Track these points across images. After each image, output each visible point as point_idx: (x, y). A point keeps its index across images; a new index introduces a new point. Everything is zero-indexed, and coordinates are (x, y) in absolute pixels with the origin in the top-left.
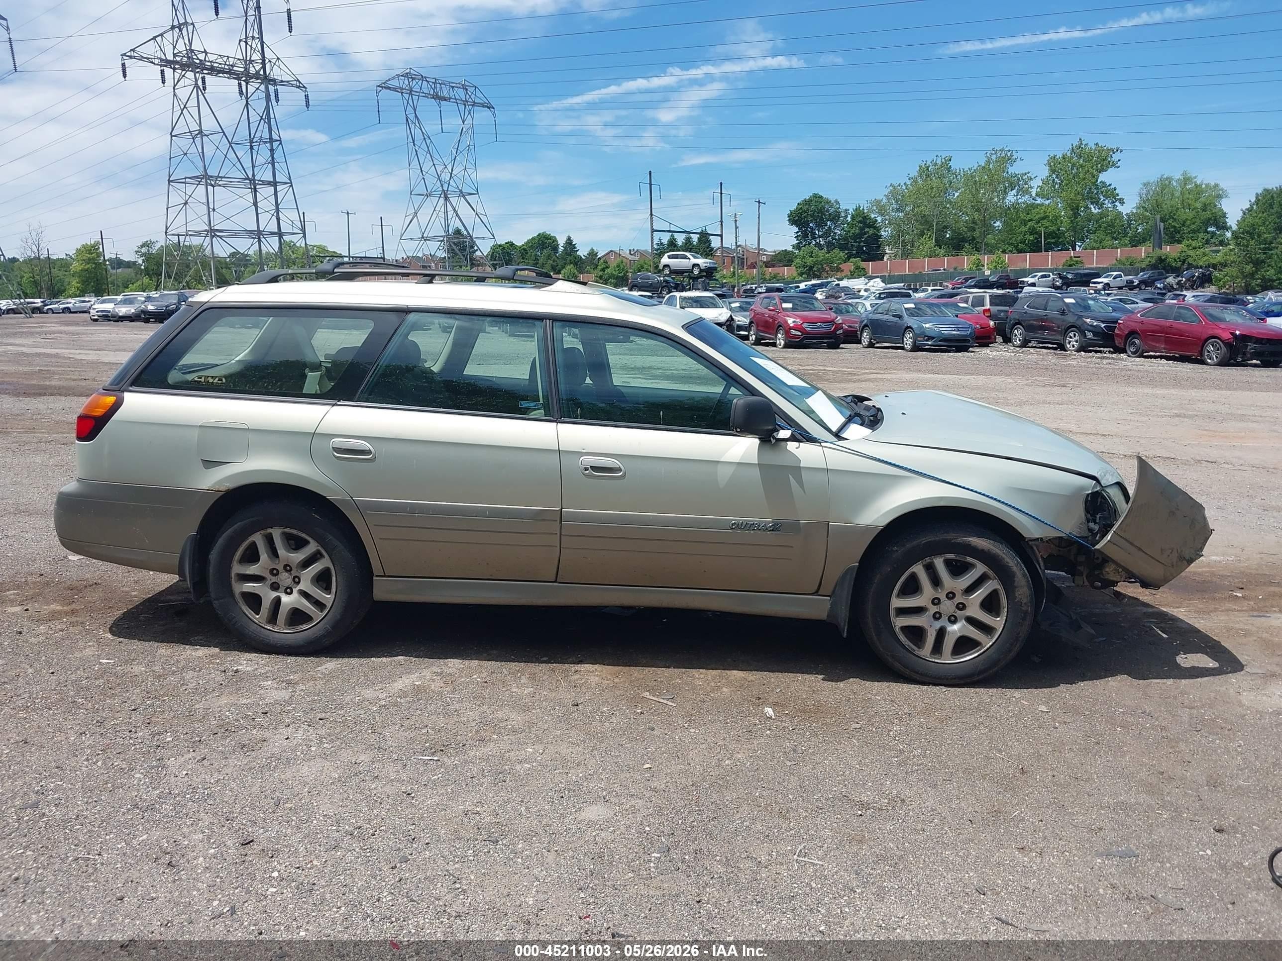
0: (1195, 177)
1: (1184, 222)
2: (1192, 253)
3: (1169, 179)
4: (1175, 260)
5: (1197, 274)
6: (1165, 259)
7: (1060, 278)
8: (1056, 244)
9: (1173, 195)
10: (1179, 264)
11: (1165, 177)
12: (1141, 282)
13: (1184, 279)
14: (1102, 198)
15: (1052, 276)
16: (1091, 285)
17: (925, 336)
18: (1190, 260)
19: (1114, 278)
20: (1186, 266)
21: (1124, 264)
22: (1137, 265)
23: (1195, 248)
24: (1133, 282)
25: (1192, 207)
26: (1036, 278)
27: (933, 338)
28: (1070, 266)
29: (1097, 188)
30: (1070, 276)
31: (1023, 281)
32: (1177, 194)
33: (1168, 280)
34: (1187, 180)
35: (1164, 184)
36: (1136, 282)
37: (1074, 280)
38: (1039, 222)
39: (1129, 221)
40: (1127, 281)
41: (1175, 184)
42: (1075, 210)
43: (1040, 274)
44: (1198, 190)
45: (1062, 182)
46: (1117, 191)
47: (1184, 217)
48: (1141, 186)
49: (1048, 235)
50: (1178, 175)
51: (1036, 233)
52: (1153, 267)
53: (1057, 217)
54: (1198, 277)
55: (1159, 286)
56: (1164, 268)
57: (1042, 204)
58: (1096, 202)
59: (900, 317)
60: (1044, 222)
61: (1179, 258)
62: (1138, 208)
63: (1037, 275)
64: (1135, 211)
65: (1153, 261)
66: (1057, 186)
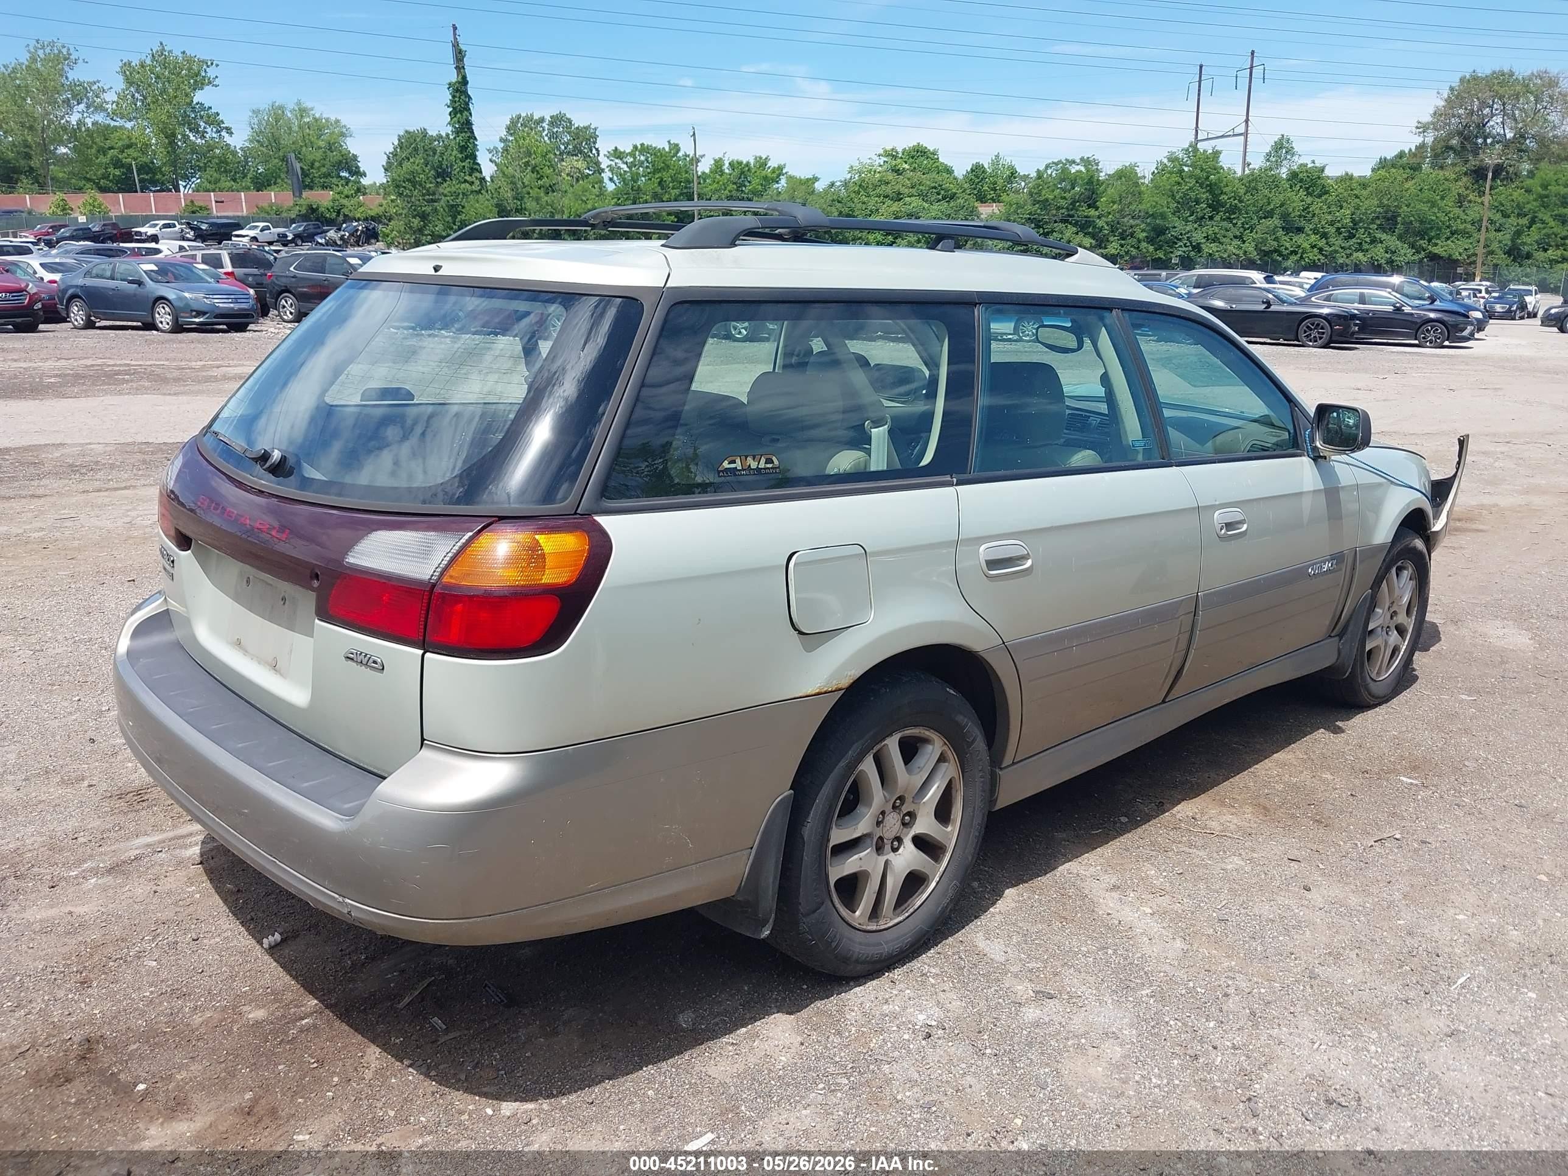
0: (312, 109)
1: (313, 164)
2: (345, 202)
3: (281, 107)
4: (329, 210)
5: (360, 228)
6: (317, 209)
7: (192, 228)
8: (154, 183)
9: (290, 128)
10: (334, 215)
11: (277, 104)
12: (297, 236)
13: (347, 234)
14: (202, 124)
15: (178, 227)
16: (233, 238)
17: (192, 311)
18: (346, 211)
19: (262, 231)
20: (341, 218)
21: (268, 213)
22: (284, 215)
23: (347, 197)
24: (287, 236)
25: (315, 146)
26: (158, 228)
27: (204, 313)
28: (193, 212)
29: (194, 111)
30: (204, 227)
31: (140, 232)
32: (295, 128)
33: (328, 234)
34: (303, 111)
35: (277, 113)
36: (290, 237)
37: (210, 232)
38: (123, 152)
39: (246, 157)
40: (278, 235)
41: (289, 115)
42: (171, 137)
43: (162, 222)
44: (318, 126)
45: (145, 98)
46: (221, 117)
47: (310, 157)
48: (251, 114)
49: (142, 169)
50: (291, 105)
51: (123, 166)
52: (304, 218)
53: (147, 145)
54: (362, 232)
55: (320, 241)
56: (317, 219)
57: (122, 128)
58: (195, 129)
59: (140, 283)
60: (130, 151)
61: (332, 208)
62: (251, 141)
63: (157, 225)
64: (247, 144)
65: (304, 211)
66: (139, 104)
